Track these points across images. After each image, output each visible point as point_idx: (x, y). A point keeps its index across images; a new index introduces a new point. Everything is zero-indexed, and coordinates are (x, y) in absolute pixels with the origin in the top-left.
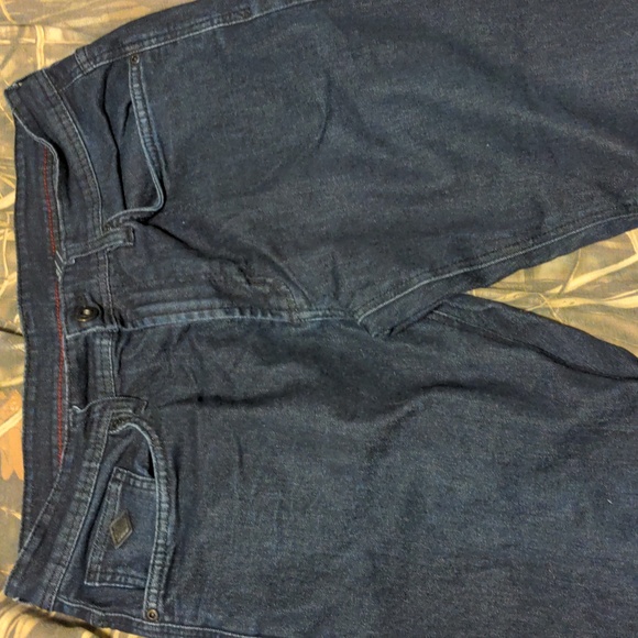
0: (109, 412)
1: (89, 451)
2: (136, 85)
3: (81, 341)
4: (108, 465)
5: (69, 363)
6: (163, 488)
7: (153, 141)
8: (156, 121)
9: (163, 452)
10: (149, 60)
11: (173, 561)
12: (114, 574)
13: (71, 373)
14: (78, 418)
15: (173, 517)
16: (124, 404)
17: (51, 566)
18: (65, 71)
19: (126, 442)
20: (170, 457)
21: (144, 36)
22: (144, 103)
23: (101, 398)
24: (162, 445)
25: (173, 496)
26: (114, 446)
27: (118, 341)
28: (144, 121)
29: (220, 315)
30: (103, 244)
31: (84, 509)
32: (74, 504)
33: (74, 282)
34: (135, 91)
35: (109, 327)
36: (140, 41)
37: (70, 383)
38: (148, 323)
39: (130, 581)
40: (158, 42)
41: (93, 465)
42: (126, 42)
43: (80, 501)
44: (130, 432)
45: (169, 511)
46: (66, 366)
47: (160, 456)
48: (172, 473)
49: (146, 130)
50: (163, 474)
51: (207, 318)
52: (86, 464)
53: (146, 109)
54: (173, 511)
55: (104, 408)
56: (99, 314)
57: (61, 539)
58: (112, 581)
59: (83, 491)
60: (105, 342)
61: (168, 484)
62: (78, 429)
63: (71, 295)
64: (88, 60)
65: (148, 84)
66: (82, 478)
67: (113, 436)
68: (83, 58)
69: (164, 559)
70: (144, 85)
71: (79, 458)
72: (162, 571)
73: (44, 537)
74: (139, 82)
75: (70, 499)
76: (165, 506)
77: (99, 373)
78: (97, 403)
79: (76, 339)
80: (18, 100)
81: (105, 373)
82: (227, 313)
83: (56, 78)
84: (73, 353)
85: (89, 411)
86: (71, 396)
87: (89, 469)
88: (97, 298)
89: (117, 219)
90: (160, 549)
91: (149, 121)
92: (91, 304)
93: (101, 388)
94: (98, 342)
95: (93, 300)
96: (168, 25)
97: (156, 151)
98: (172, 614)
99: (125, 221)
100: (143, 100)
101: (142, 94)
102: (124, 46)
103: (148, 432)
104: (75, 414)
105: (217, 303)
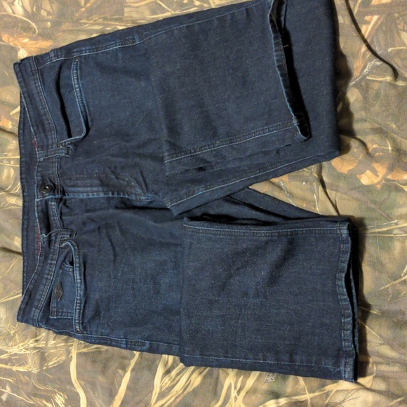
0: (59, 236)
1: (51, 255)
2: (75, 71)
3: (44, 202)
4: (59, 262)
5: (38, 213)
6: (78, 272)
7: (82, 101)
8: (84, 90)
9: (79, 255)
10: (83, 60)
11: (84, 307)
12: (62, 312)
13: (39, 217)
14: (45, 240)
15: (83, 287)
16: (65, 233)
17: (34, 309)
18: (43, 59)
19: (67, 251)
20: (81, 257)
21: (84, 48)
22: (78, 81)
23: (55, 230)
24: (79, 252)
25: (82, 276)
26: (62, 253)
27: (59, 203)
28: (78, 90)
29: (102, 195)
30: (55, 154)
31: (49, 283)
32: (44, 280)
33: (42, 171)
34: (74, 74)
35: (57, 196)
36: (81, 51)
37: (40, 222)
38: (71, 196)
39: (69, 315)
40: (89, 52)
41: (53, 262)
42: (74, 50)
43: (47, 279)
44: (68, 246)
45: (81, 283)
46: (36, 214)
47: (77, 257)
48: (82, 265)
49: (79, 94)
50: (78, 265)
51: (96, 196)
52: (49, 262)
53: (78, 84)
54: (83, 283)
55: (57, 234)
56: (53, 189)
57: (38, 297)
58: (62, 315)
59: (48, 274)
60: (53, 203)
61: (80, 270)
62: (46, 245)
63: (40, 178)
64: (55, 56)
65: (81, 72)
66: (48, 268)
67: (62, 248)
68: (53, 55)
69: (80, 306)
70: (79, 72)
71: (46, 258)
72: (80, 312)
73: (30, 296)
74: (76, 69)
75: (42, 278)
76: (79, 281)
77: (52, 218)
78: (53, 233)
79: (41, 201)
80: (18, 70)
81: (55, 219)
82: (105, 194)
83: (38, 62)
84: (40, 208)
85: (50, 236)
86: (41, 229)
87: (51, 264)
88: (53, 180)
89: (65, 142)
90: (78, 301)
91: (80, 90)
92: (50, 183)
93: (55, 225)
94: (50, 203)
95: (51, 181)
96: (95, 44)
97: (84, 106)
98: (87, 331)
99: (68, 144)
100: (78, 79)
101: (77, 76)
102: (73, 52)
103: (73, 246)
104: (43, 238)
105: (101, 189)
